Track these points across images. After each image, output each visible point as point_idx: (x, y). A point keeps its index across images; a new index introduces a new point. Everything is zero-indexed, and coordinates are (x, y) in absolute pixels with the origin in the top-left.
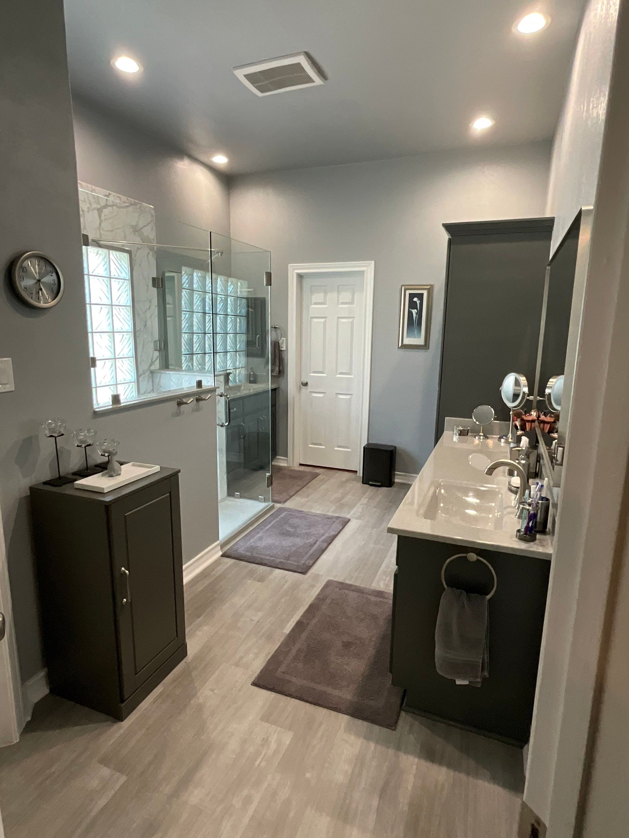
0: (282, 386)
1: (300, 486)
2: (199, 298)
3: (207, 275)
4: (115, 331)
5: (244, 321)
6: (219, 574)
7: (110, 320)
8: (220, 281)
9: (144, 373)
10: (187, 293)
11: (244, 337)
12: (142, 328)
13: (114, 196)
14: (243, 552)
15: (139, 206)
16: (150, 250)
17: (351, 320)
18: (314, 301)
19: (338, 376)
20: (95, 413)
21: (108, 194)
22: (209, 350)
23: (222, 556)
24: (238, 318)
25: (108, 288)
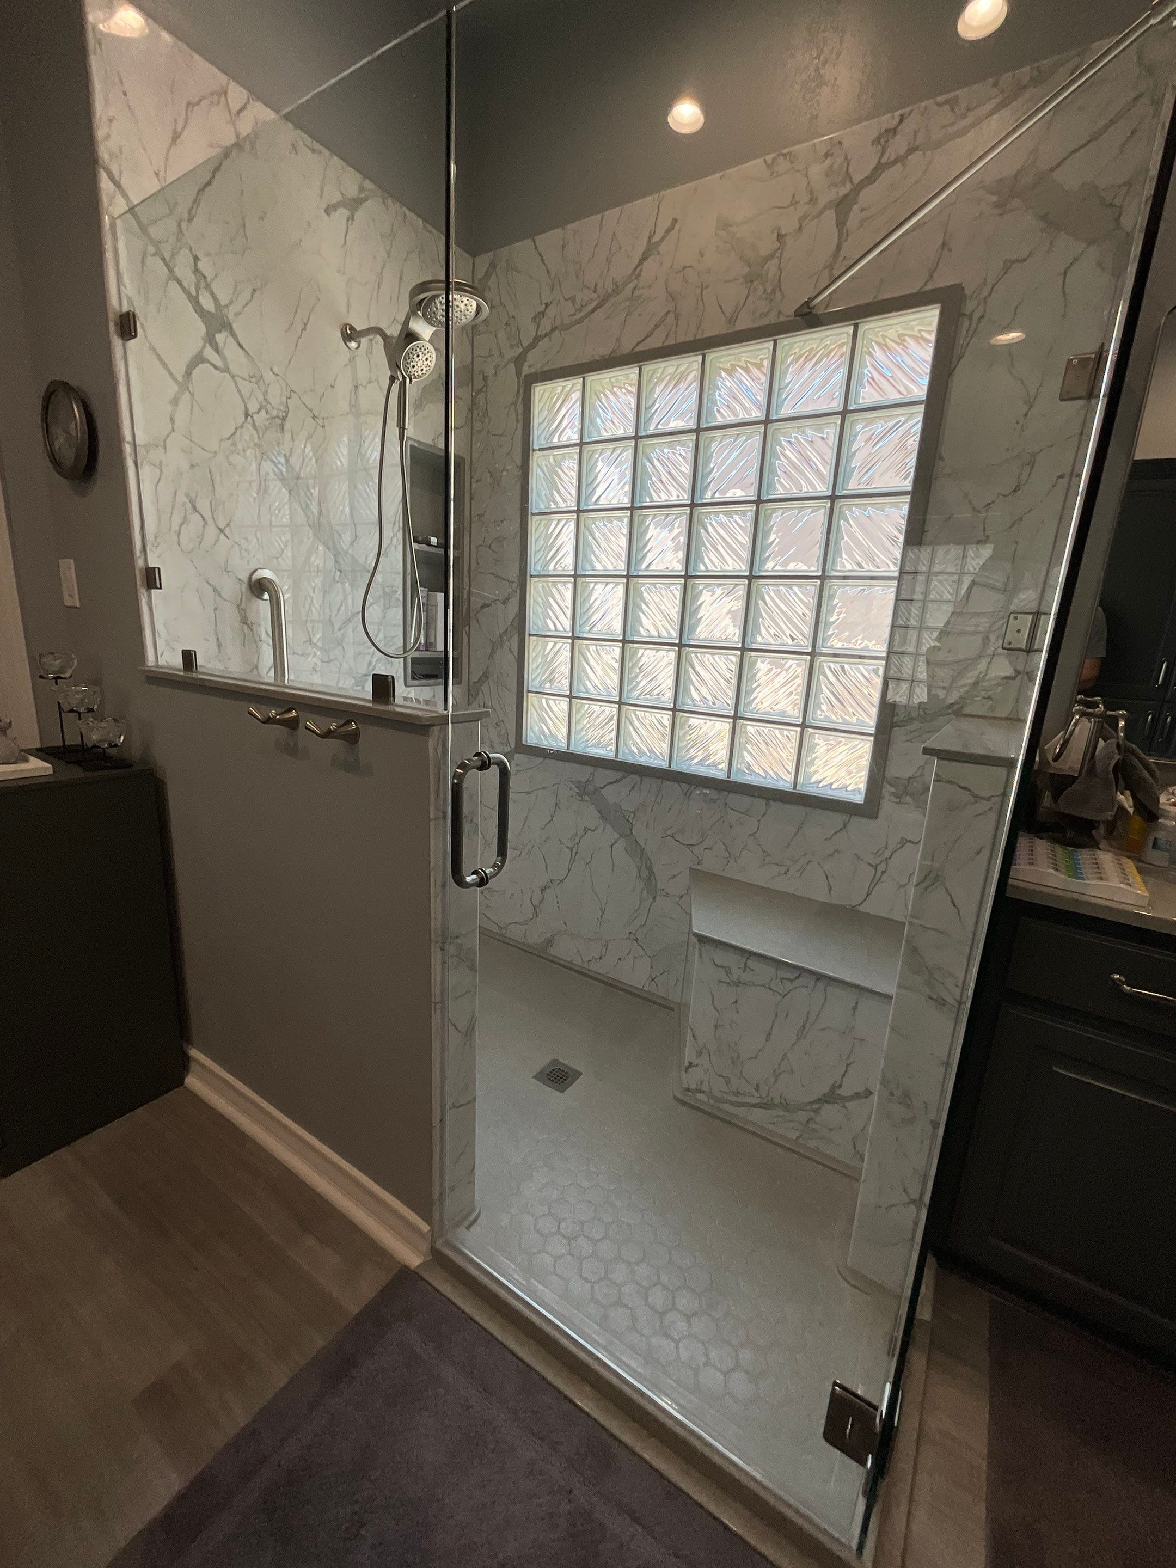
20: (146, 673)
23: (405, 1268)
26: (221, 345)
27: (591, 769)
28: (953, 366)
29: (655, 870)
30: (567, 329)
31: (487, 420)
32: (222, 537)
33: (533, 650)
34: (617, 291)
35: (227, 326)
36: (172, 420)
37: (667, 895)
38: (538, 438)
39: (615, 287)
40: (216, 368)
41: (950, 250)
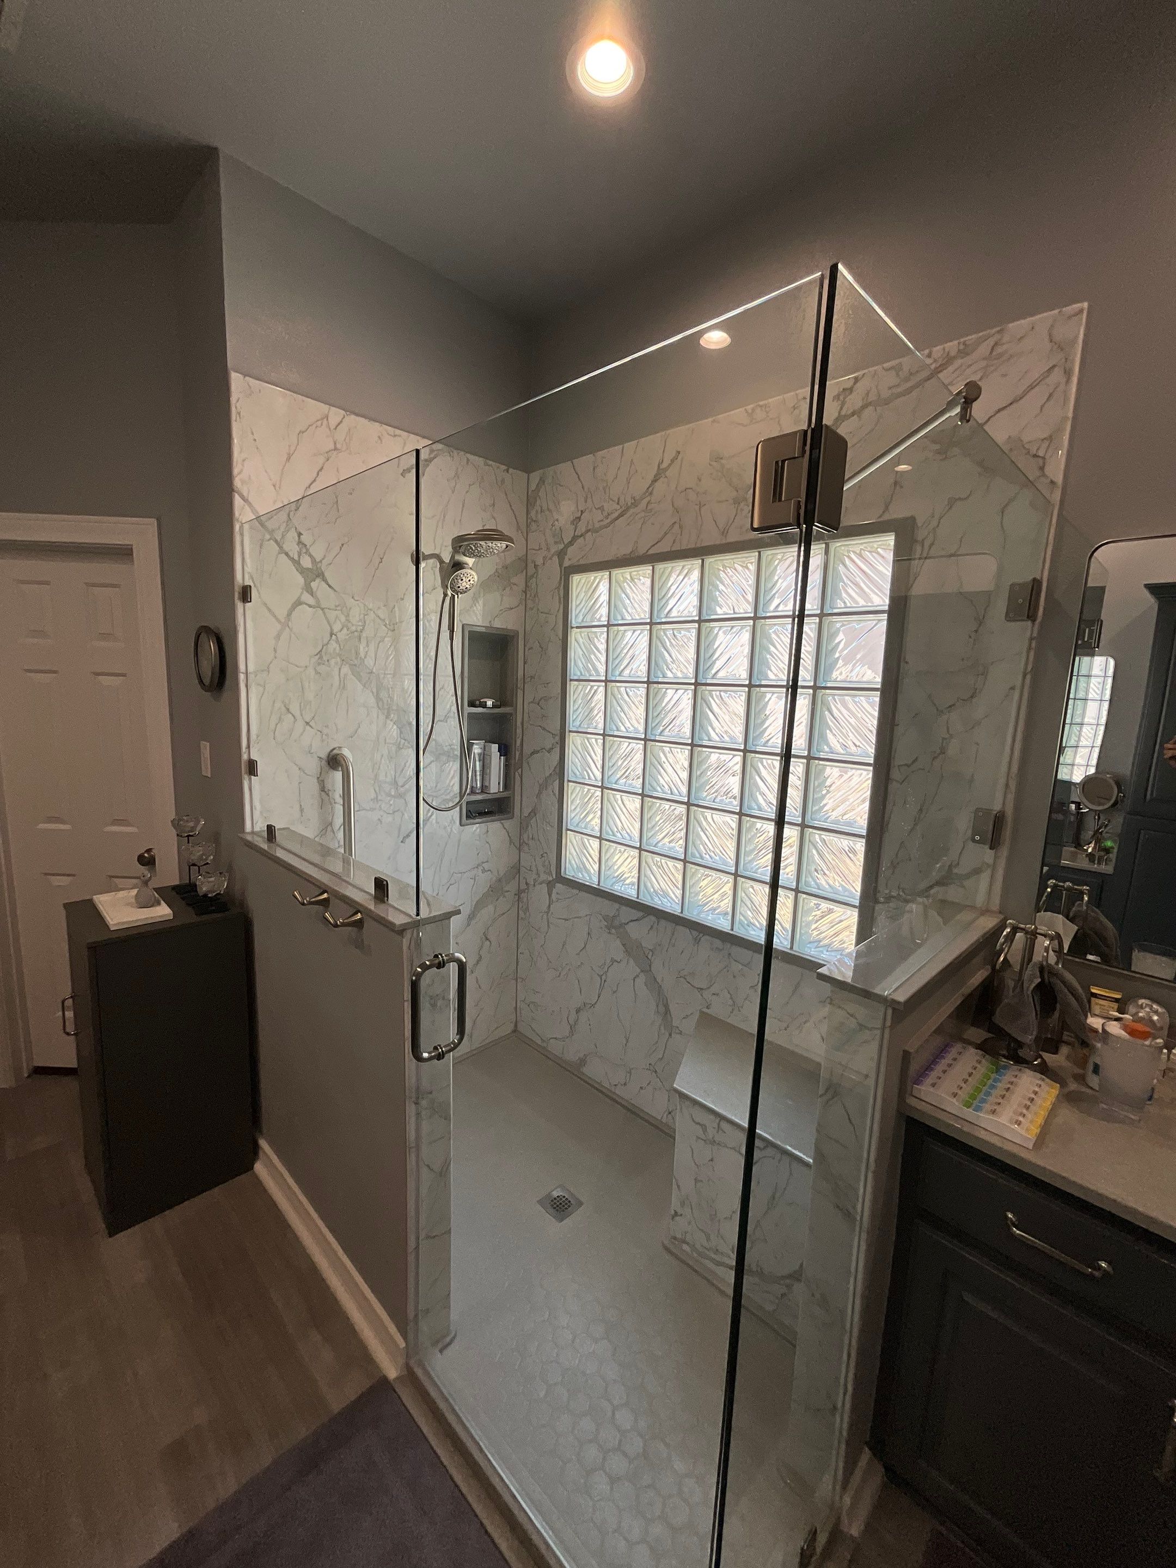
23: (384, 1379)
26: (315, 589)
27: (617, 906)
28: (911, 582)
29: (671, 1007)
30: (597, 532)
31: (537, 601)
32: (308, 727)
33: (572, 793)
34: (635, 503)
35: (321, 575)
36: (275, 650)
37: (681, 1033)
38: (576, 618)
39: (633, 501)
40: (310, 606)
41: (902, 487)
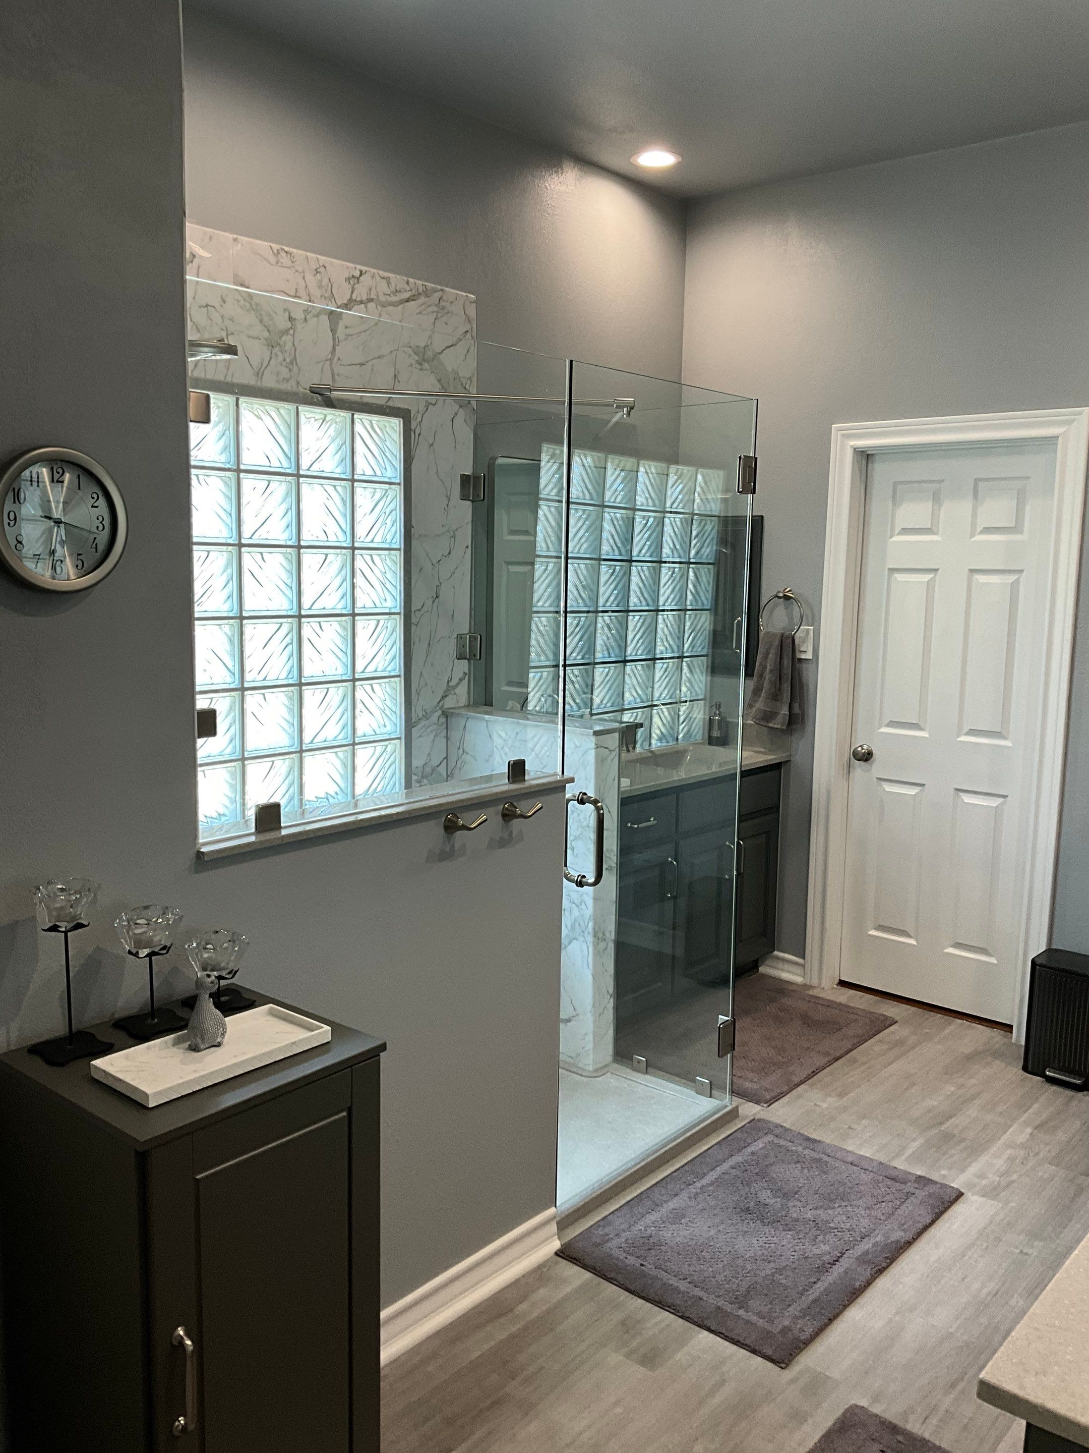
0: (797, 759)
1: (828, 1054)
2: (586, 520)
3: (610, 460)
4: (357, 611)
5: (707, 575)
6: (535, 1314)
7: (347, 585)
8: (647, 473)
9: (426, 717)
10: (553, 509)
11: (705, 620)
12: (429, 603)
13: (373, 276)
14: (616, 1252)
15: (437, 295)
16: (461, 406)
17: (1013, 578)
18: (900, 524)
19: (963, 738)
20: (200, 855)
21: (357, 274)
22: (607, 655)
23: (556, 1254)
24: (691, 570)
25: (345, 505)
41: (399, 381)
